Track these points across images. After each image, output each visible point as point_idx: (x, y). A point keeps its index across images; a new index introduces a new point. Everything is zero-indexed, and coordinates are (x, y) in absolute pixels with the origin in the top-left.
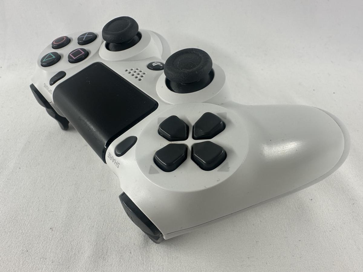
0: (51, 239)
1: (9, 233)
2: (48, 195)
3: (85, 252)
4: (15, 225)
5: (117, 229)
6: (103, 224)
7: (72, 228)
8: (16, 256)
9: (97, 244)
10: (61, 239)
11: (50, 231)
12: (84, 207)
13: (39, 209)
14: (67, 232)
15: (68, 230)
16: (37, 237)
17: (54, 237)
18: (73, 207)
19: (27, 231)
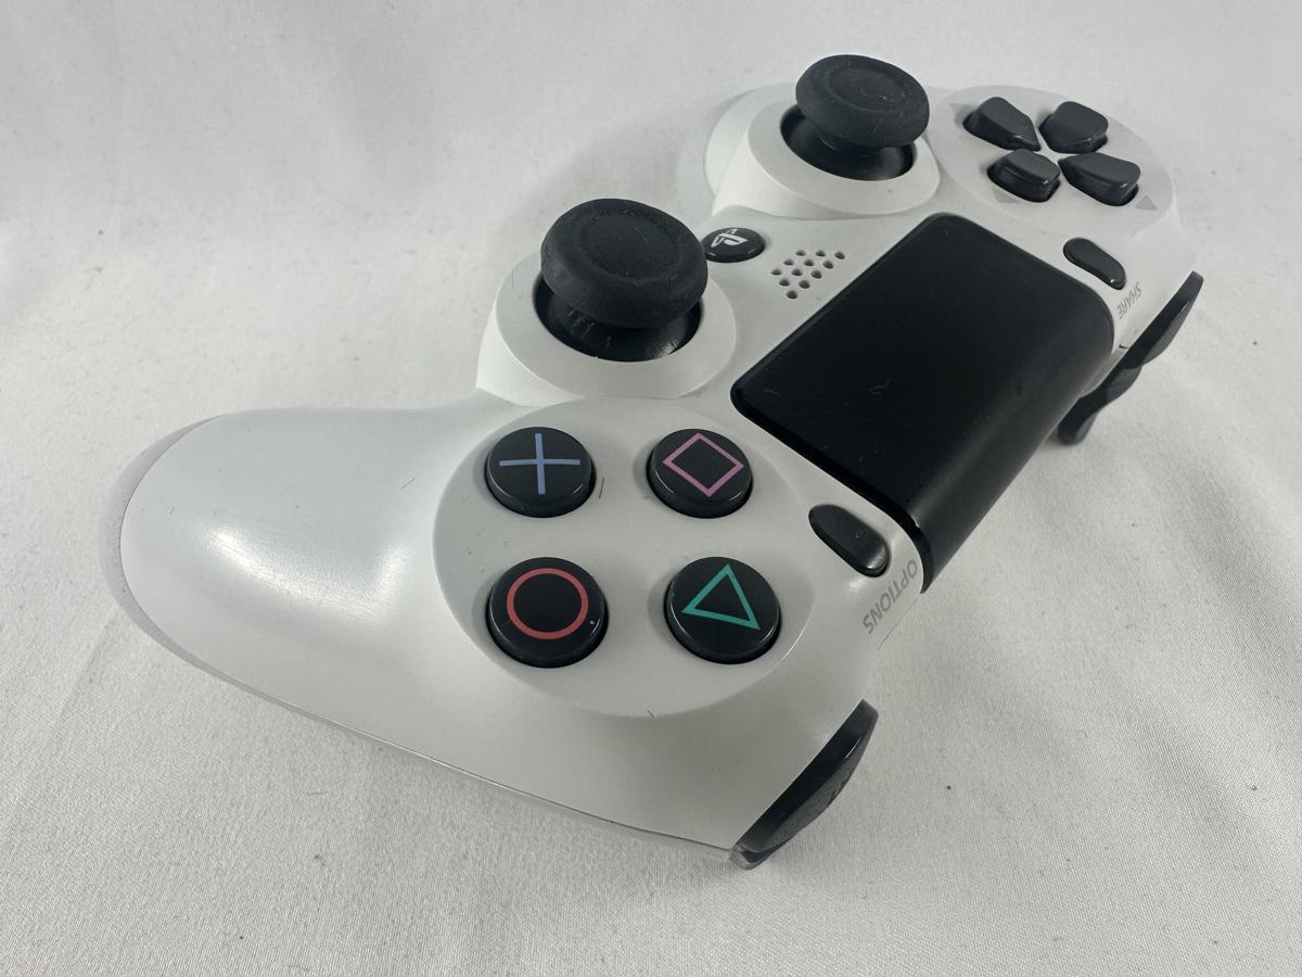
0: (319, 896)
1: (173, 868)
2: (299, 730)
3: (441, 949)
4: (192, 839)
5: (549, 867)
6: (500, 850)
7: (390, 860)
8: (204, 953)
9: (482, 922)
10: (354, 899)
11: (317, 865)
12: (429, 782)
13: (269, 784)
14: (375, 875)
15: (376, 865)
16: (271, 885)
17: (330, 889)
18: (391, 778)
19: (235, 865)
